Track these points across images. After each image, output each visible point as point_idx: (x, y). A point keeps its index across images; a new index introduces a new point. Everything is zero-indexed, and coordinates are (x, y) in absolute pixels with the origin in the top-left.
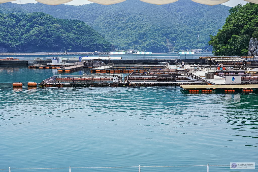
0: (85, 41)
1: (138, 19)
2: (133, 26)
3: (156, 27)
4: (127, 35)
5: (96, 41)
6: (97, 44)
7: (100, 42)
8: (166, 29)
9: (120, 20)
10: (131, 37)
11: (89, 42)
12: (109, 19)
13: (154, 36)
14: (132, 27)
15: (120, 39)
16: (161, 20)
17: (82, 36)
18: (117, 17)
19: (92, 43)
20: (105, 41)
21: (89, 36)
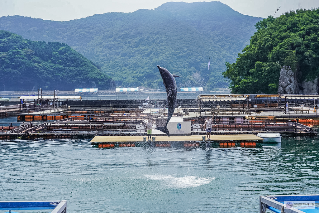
0: (71, 73)
1: (153, 41)
2: (146, 52)
3: (180, 53)
4: (136, 66)
5: (87, 73)
6: (88, 78)
7: (92, 75)
8: (195, 57)
9: (126, 43)
10: (142, 68)
11: (76, 75)
12: (110, 41)
13: (177, 67)
14: (144, 53)
15: (125, 72)
16: (188, 43)
17: (65, 67)
18: (121, 38)
19: (81, 77)
20: (100, 74)
21: (76, 66)
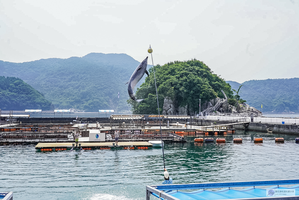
0: (22, 99)
1: (81, 78)
2: (76, 85)
3: (99, 87)
4: (69, 95)
5: (34, 99)
6: (35, 102)
7: (38, 100)
8: (109, 89)
9: (62, 79)
10: (73, 96)
11: (26, 100)
12: (51, 77)
13: (97, 96)
14: (75, 86)
15: (61, 98)
16: (104, 80)
17: (19, 94)
18: (59, 75)
19: (30, 102)
20: (44, 100)
21: (27, 94)
